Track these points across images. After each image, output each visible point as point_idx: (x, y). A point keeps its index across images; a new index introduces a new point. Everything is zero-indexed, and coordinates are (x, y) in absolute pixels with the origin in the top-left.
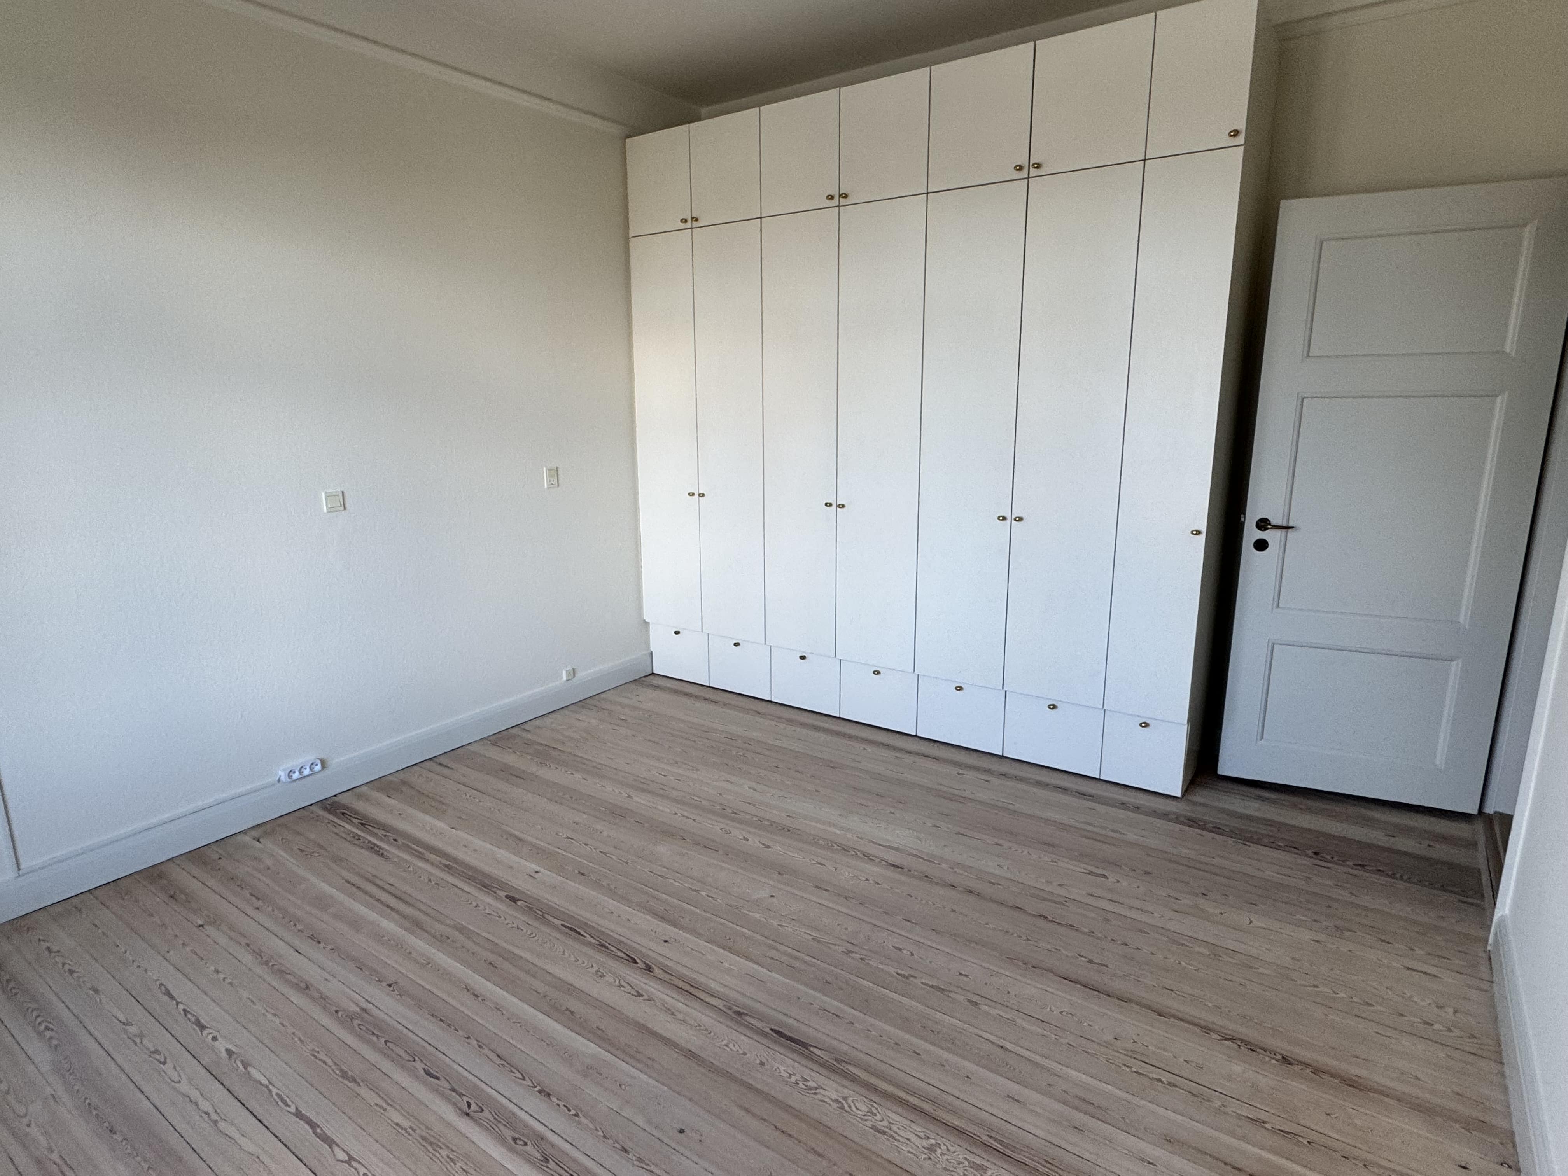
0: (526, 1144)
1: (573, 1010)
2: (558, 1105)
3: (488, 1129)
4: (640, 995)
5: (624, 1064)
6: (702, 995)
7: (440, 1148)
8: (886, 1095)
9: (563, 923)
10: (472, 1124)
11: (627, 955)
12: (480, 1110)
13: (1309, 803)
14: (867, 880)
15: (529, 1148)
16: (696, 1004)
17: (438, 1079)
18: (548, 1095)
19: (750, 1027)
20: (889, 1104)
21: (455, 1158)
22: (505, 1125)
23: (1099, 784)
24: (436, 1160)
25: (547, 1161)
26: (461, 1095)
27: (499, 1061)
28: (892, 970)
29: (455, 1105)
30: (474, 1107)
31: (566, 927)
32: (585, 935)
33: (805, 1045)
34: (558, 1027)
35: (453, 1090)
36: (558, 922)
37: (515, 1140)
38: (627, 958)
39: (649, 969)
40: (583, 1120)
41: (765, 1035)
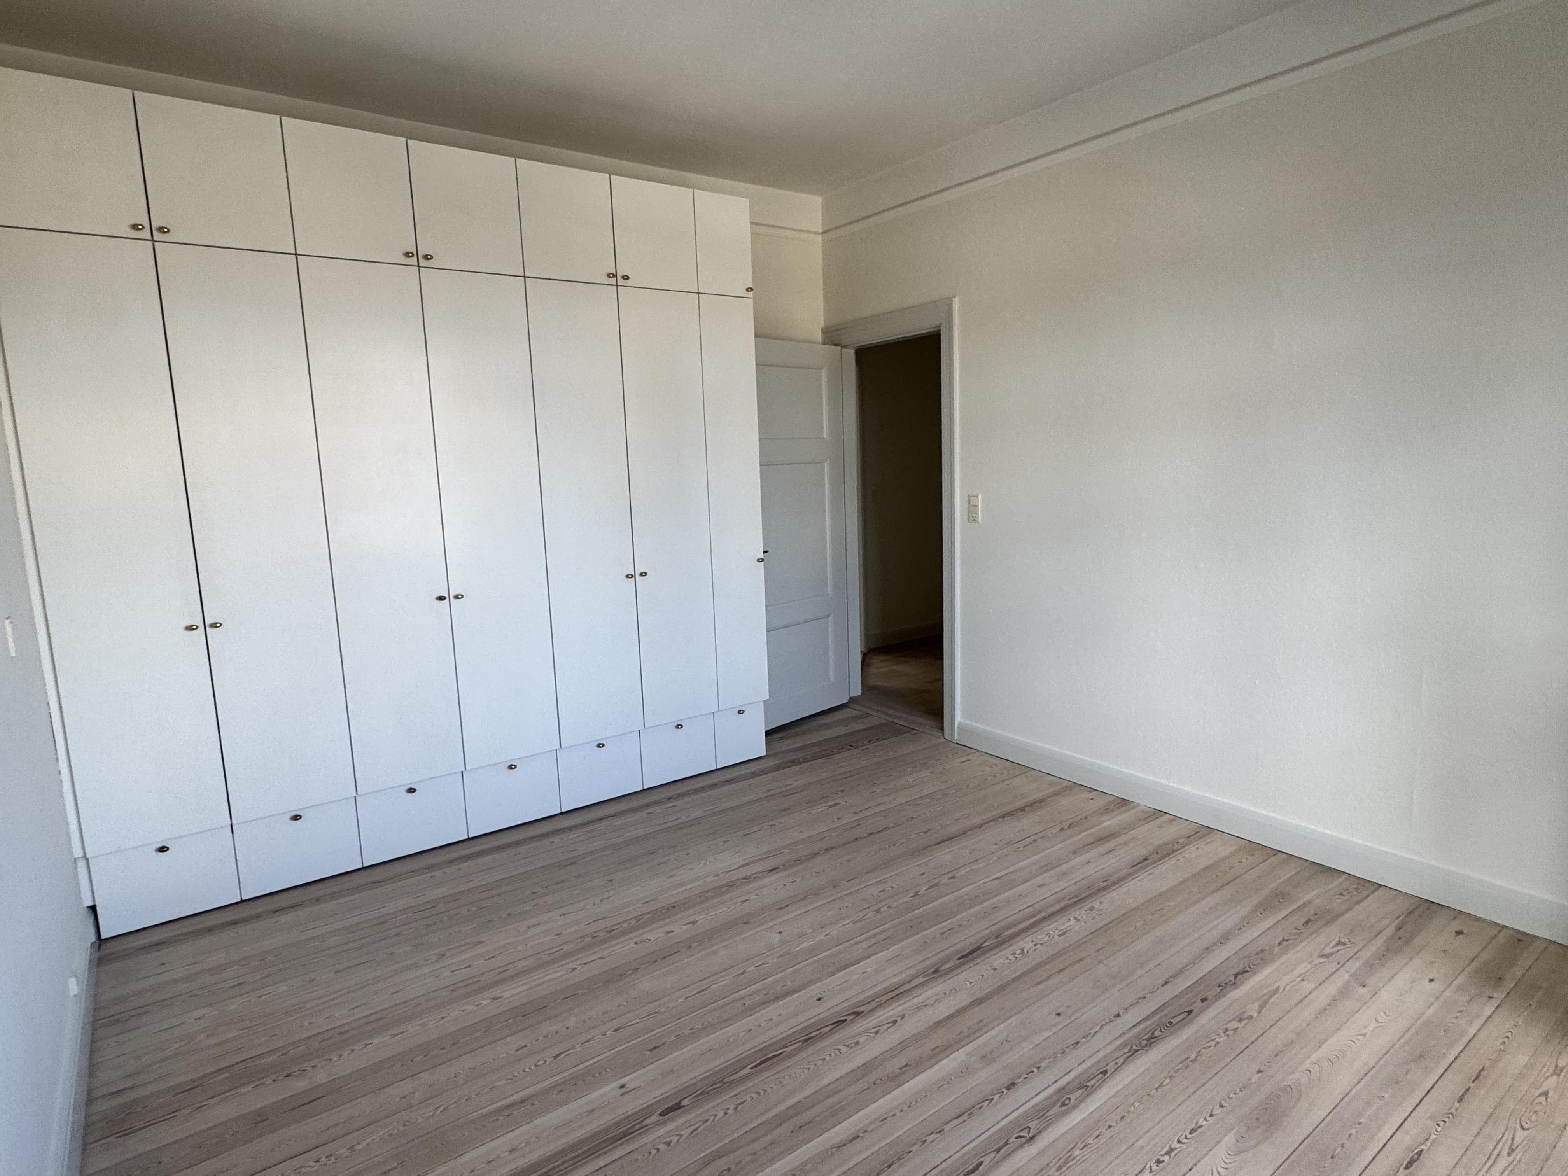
0: (1069, 1099)
1: (904, 1064)
2: (1025, 1078)
3: (1050, 1123)
4: (895, 1022)
5: (981, 1039)
6: (907, 987)
7: (1070, 1156)
8: (1033, 925)
9: (749, 1066)
10: (1044, 1134)
11: (832, 1024)
12: (1027, 1129)
13: (797, 729)
14: (785, 885)
15: (1073, 1097)
16: (916, 992)
17: (981, 1163)
18: (1013, 1084)
19: (951, 970)
20: (1043, 924)
21: (1084, 1144)
22: (1048, 1111)
23: (718, 773)
24: (1085, 1158)
25: (1087, 1086)
26: (1006, 1144)
27: (965, 1117)
28: (907, 899)
29: (1016, 1150)
30: (1024, 1133)
31: (755, 1067)
32: (781, 1051)
33: (979, 948)
34: (924, 1076)
35: (998, 1150)
36: (747, 1070)
37: (1063, 1105)
38: (833, 1026)
39: (857, 1014)
40: (1043, 1065)
41: (962, 964)
